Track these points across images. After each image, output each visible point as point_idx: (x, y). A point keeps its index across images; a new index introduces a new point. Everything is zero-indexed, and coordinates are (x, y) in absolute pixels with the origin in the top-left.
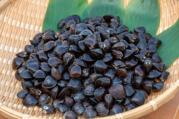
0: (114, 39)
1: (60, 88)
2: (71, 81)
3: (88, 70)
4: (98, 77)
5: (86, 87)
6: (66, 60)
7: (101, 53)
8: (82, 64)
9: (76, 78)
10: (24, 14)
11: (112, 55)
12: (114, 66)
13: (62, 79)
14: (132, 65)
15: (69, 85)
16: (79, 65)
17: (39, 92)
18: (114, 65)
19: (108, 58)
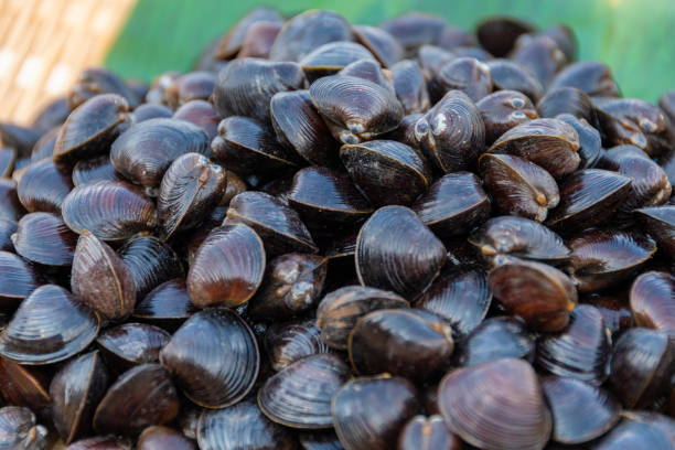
0: (511, 101)
1: (112, 365)
2: (195, 326)
3: (312, 266)
5: (291, 371)
6: (174, 197)
7: (414, 167)
8: (280, 221)
9: (221, 307)
11: (489, 188)
12: (486, 249)
13: (139, 313)
14: (613, 263)
15: (177, 349)
16: (255, 227)
19: (457, 195)
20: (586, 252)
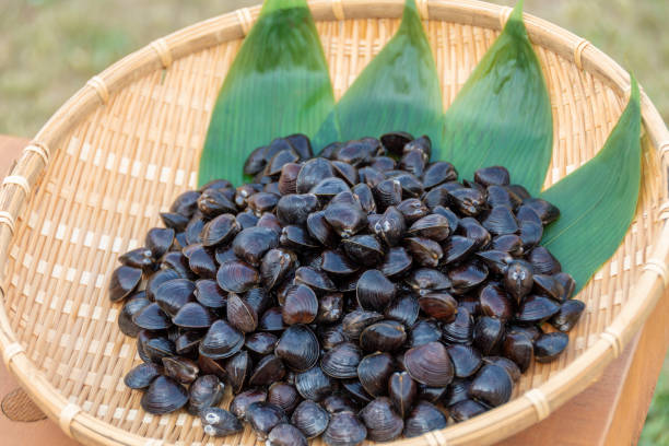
0: (414, 204)
1: (255, 358)
2: (288, 334)
3: (338, 299)
4: (370, 322)
5: (334, 351)
6: (270, 272)
7: (378, 249)
8: (320, 282)
9: (301, 324)
10: (141, 134)
11: (410, 253)
12: (415, 287)
13: (261, 329)
14: (472, 282)
15: (283, 347)
16: (311, 286)
17: (191, 372)
18: (417, 284)
19: (398, 262)
20: (457, 277)
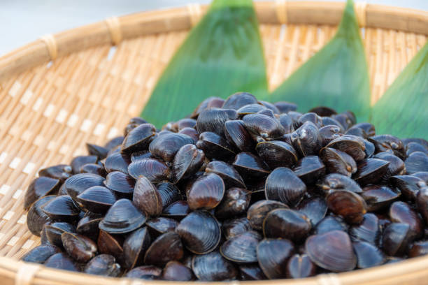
0: (333, 129)
1: (153, 234)
5: (236, 238)
6: (181, 163)
8: (230, 172)
9: (205, 209)
11: (324, 161)
12: (325, 187)
13: (164, 214)
14: (380, 199)
15: (183, 227)
16: (219, 174)
17: (89, 249)
18: (328, 184)
20: (370, 194)
